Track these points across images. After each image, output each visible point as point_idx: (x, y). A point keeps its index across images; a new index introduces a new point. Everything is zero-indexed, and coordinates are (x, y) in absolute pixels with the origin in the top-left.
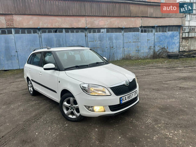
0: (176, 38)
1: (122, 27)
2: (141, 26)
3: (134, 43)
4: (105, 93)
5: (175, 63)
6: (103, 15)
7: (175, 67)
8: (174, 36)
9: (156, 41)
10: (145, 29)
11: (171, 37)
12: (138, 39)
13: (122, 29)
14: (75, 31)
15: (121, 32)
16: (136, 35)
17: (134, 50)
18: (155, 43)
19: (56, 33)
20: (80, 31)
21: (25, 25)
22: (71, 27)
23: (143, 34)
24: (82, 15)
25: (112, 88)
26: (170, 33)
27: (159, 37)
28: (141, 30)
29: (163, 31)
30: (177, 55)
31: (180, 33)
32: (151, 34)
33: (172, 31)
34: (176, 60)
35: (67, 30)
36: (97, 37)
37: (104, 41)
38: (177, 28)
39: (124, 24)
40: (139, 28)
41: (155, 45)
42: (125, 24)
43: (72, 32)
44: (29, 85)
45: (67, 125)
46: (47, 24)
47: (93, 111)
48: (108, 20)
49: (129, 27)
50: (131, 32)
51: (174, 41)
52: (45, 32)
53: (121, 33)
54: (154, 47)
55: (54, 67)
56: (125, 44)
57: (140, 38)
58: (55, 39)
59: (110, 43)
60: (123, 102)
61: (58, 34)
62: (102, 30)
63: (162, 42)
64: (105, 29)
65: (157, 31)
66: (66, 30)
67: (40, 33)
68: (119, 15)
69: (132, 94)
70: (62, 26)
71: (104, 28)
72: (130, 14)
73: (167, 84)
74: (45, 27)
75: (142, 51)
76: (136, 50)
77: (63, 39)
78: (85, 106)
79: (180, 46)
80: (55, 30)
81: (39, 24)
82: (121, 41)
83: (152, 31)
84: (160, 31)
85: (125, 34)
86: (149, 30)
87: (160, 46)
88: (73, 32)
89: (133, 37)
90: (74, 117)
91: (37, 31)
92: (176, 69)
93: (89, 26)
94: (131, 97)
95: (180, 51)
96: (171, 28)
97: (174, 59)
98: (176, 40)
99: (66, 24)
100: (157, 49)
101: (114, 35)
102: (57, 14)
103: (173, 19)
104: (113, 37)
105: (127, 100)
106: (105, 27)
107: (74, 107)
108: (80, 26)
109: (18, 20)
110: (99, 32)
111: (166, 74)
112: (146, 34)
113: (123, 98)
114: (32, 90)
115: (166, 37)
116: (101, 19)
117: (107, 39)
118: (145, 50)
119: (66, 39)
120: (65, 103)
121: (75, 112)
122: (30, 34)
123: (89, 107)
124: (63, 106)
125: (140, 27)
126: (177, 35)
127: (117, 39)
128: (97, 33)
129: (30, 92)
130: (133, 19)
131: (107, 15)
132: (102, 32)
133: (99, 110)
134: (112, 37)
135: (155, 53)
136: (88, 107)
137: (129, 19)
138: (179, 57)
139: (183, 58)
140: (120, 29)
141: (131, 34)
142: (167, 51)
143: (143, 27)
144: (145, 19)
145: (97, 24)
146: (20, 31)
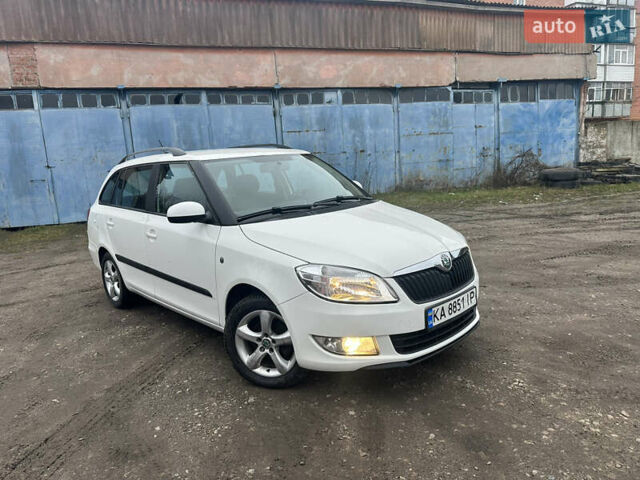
0: (565, 121)
1: (393, 86)
2: (456, 82)
3: (432, 138)
4: (378, 293)
5: (567, 200)
6: (331, 46)
7: (572, 214)
8: (559, 114)
9: (502, 131)
10: (467, 90)
11: (550, 116)
12: (446, 124)
13: (393, 90)
14: (240, 100)
15: (389, 102)
16: (437, 111)
17: (431, 158)
18: (499, 138)
19: (177, 106)
20: (255, 99)
21: (74, 78)
22: (226, 86)
23: (462, 106)
24: (263, 44)
25: (400, 279)
26: (548, 104)
27: (513, 116)
28: (455, 94)
29: (524, 99)
30: (572, 176)
31: (578, 105)
32: (485, 107)
33: (553, 97)
34: (569, 193)
35: (215, 94)
36: (314, 116)
37: (336, 132)
38: (570, 87)
39: (400, 74)
40: (450, 88)
41: (499, 145)
42: (404, 75)
43: (231, 101)
44: (107, 275)
45: (251, 400)
46: (147, 77)
47: (339, 352)
48: (348, 63)
49: (414, 85)
50: (423, 101)
51: (559, 130)
52: (142, 102)
53: (389, 105)
54: (498, 149)
55: (203, 213)
56: (402, 140)
57: (450, 122)
58: (175, 125)
59: (354, 136)
60: (436, 323)
61: (184, 107)
62: (328, 96)
63: (523, 134)
64: (339, 92)
65: (504, 99)
66: (213, 94)
67: (124, 104)
68: (384, 45)
69: (461, 298)
70: (197, 81)
71: (335, 89)
72: (419, 42)
73: (554, 267)
74: (141, 85)
75: (458, 164)
76: (440, 161)
77: (200, 125)
78: (313, 336)
79: (578, 147)
80: (174, 94)
81: (122, 74)
82: (389, 131)
83: (489, 99)
84: (514, 99)
85: (404, 106)
86: (481, 95)
87: (516, 146)
88: (234, 101)
89: (428, 117)
90: (274, 373)
91: (117, 98)
92: (574, 221)
93: (285, 82)
94: (458, 307)
95: (580, 164)
96: (551, 87)
97: (564, 187)
98: (568, 126)
99: (212, 76)
100: (507, 155)
101: (368, 110)
102: (181, 43)
103: (557, 58)
104: (366, 119)
105: (448, 317)
106: (339, 84)
107: (274, 341)
108: (257, 83)
109: (52, 62)
110: (319, 100)
111: (546, 237)
112: (470, 107)
113: (435, 309)
114: (118, 290)
115: (536, 119)
116: (324, 58)
117: (346, 125)
118: (467, 161)
119: (210, 124)
120: (244, 329)
121: (277, 357)
122: (94, 109)
123: (326, 341)
124: (236, 337)
125: (450, 85)
126: (572, 112)
127: (375, 123)
128: (314, 106)
129: (110, 298)
130: (427, 59)
131: (343, 45)
132: (329, 102)
133: (358, 351)
134: (361, 117)
135: (499, 169)
136: (324, 341)
137: (417, 58)
138: (579, 181)
139: (592, 184)
140: (386, 92)
141: (421, 107)
142: (537, 163)
143: (461, 83)
144: (469, 58)
145: (311, 75)
146: (61, 98)
